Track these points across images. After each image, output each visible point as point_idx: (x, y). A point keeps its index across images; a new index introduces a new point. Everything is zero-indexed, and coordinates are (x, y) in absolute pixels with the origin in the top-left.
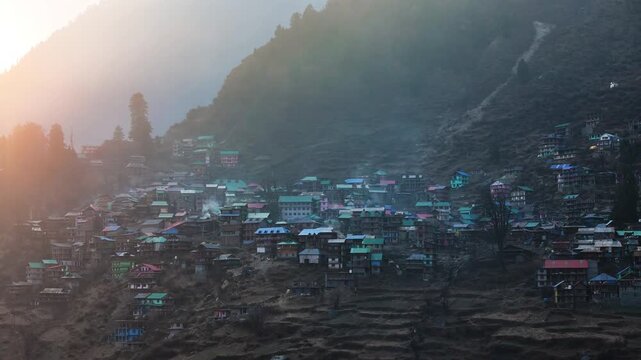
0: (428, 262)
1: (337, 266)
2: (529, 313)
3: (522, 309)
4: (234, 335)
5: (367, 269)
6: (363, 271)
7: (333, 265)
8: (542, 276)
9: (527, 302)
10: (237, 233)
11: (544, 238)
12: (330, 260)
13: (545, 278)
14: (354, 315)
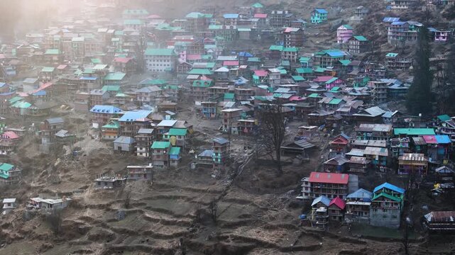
0: (217, 159)
1: (144, 155)
2: (284, 231)
3: (280, 226)
4: (38, 232)
5: (165, 162)
6: (162, 163)
7: (141, 153)
8: (307, 188)
9: (286, 217)
10: (86, 102)
11: (335, 125)
12: (138, 149)
13: (309, 191)
14: (140, 217)
